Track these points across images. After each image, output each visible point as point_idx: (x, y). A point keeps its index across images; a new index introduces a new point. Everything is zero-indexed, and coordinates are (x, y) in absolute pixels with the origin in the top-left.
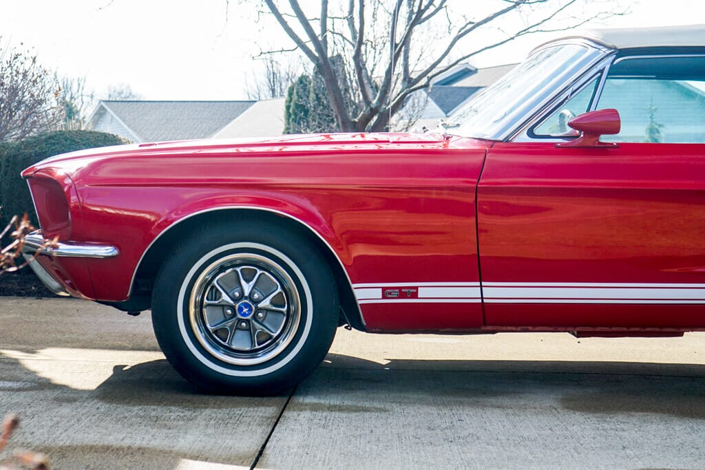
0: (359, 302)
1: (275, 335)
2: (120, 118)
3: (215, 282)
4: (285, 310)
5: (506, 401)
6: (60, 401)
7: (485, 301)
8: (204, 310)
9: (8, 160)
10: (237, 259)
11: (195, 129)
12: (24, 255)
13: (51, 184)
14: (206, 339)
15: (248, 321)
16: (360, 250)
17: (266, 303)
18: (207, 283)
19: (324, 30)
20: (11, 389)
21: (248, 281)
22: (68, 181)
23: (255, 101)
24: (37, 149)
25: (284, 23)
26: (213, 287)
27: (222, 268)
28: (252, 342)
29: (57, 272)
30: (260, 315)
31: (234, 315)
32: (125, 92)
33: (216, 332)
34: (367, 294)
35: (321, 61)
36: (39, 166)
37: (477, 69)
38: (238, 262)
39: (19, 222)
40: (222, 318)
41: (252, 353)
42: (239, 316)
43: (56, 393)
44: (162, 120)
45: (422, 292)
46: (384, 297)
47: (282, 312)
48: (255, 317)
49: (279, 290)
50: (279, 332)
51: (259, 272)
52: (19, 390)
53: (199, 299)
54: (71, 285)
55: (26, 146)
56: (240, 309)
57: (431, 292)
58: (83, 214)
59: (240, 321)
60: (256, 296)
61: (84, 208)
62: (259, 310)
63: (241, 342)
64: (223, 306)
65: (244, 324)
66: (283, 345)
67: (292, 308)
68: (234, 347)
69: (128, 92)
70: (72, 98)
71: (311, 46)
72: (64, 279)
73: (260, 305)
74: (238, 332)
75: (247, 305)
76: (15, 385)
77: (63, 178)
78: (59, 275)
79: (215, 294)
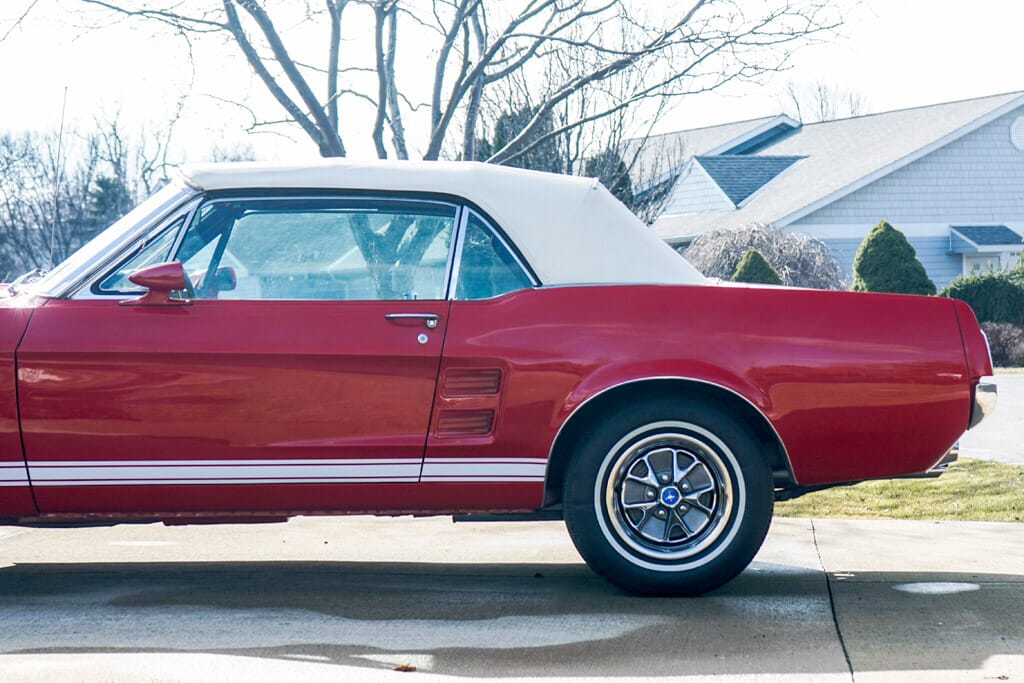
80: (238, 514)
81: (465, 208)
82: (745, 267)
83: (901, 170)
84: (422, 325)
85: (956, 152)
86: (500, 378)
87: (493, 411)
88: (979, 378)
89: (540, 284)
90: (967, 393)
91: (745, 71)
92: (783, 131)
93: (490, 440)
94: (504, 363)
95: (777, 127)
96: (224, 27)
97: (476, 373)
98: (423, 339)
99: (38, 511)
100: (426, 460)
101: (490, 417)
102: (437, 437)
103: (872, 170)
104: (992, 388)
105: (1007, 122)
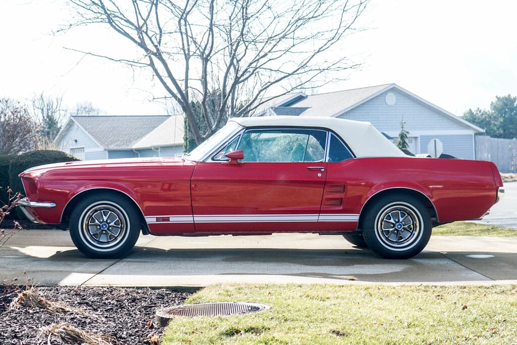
0: (148, 223)
1: (116, 236)
2: (83, 127)
3: (93, 216)
4: (120, 226)
5: (208, 259)
6: (34, 261)
7: (195, 222)
8: (89, 227)
9: (12, 165)
10: (101, 207)
11: (131, 134)
12: (20, 207)
13: (31, 181)
14: (90, 238)
15: (105, 231)
16: (147, 204)
17: (112, 224)
18: (90, 217)
19: (187, 87)
20: (15, 258)
21: (105, 216)
22: (37, 179)
23: (170, 116)
24: (27, 159)
25: (164, 84)
26: (93, 218)
27: (96, 211)
28: (108, 239)
29: (33, 213)
30: (110, 228)
31: (100, 228)
32: (88, 107)
33: (94, 235)
34: (150, 220)
35: (185, 105)
36: (26, 172)
37: (307, 96)
38: (102, 208)
39: (18, 194)
40: (96, 230)
41: (108, 243)
42: (102, 229)
43: (33, 259)
44: (110, 128)
45: (171, 219)
46: (157, 221)
47: (118, 227)
48: (108, 229)
49: (118, 219)
50: (117, 235)
51: (110, 212)
52: (19, 258)
53: (87, 223)
54: (39, 218)
55: (21, 158)
56: (102, 226)
57: (175, 219)
58: (43, 191)
59: (103, 230)
60: (109, 221)
61: (43, 188)
62: (109, 226)
63: (103, 239)
64: (97, 225)
65: (104, 232)
66: (119, 239)
67: (122, 225)
68: (101, 241)
69: (90, 107)
70: (52, 113)
71: (179, 96)
72: (36, 216)
73: (110, 225)
74: (102, 235)
75: (105, 225)
76: (17, 257)
77: (35, 178)
78: (34, 214)
79: (93, 221)
80: (252, 232)
81: (330, 133)
82: (296, 148)
83: (347, 112)
84: (319, 170)
85: (366, 106)
86: (345, 188)
87: (342, 199)
88: (498, 187)
89: (355, 157)
90: (495, 193)
91: (333, 80)
92: (300, 98)
93: (341, 208)
94: (346, 183)
95: (298, 97)
96: (149, 65)
97: (337, 186)
98: (319, 175)
99: (196, 230)
100: (320, 214)
101: (341, 201)
102: (324, 208)
103: (337, 112)
104: (502, 191)
105: (384, 95)
